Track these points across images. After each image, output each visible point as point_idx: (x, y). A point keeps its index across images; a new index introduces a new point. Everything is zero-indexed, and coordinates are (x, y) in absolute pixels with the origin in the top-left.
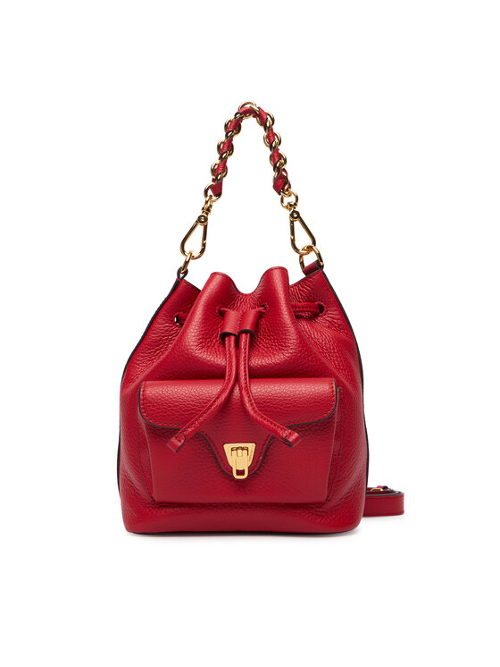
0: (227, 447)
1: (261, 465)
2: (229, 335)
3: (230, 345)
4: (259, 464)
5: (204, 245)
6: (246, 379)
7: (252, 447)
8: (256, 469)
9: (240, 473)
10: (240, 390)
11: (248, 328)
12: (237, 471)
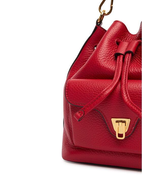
0: (114, 120)
1: (134, 132)
2: (120, 54)
3: (119, 61)
4: (132, 131)
5: (112, 8)
6: (125, 80)
7: (128, 121)
8: (130, 134)
9: (121, 135)
10: (121, 86)
11: (132, 50)
12: (119, 134)
